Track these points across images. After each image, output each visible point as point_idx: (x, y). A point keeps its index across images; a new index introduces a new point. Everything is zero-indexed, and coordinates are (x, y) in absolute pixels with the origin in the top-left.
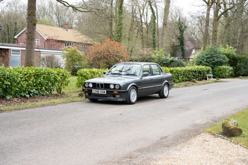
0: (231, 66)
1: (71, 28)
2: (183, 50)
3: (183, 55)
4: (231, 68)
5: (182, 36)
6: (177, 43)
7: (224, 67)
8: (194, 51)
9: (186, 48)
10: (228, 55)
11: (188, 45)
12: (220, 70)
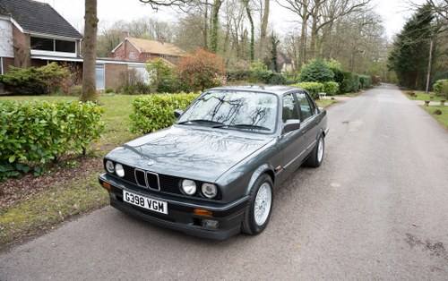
0: (337, 81)
1: (169, 42)
2: (275, 63)
3: (276, 69)
4: (337, 84)
5: (275, 50)
6: (270, 56)
7: (330, 82)
8: (284, 65)
9: (278, 62)
10: (334, 70)
11: (280, 59)
12: (327, 86)
